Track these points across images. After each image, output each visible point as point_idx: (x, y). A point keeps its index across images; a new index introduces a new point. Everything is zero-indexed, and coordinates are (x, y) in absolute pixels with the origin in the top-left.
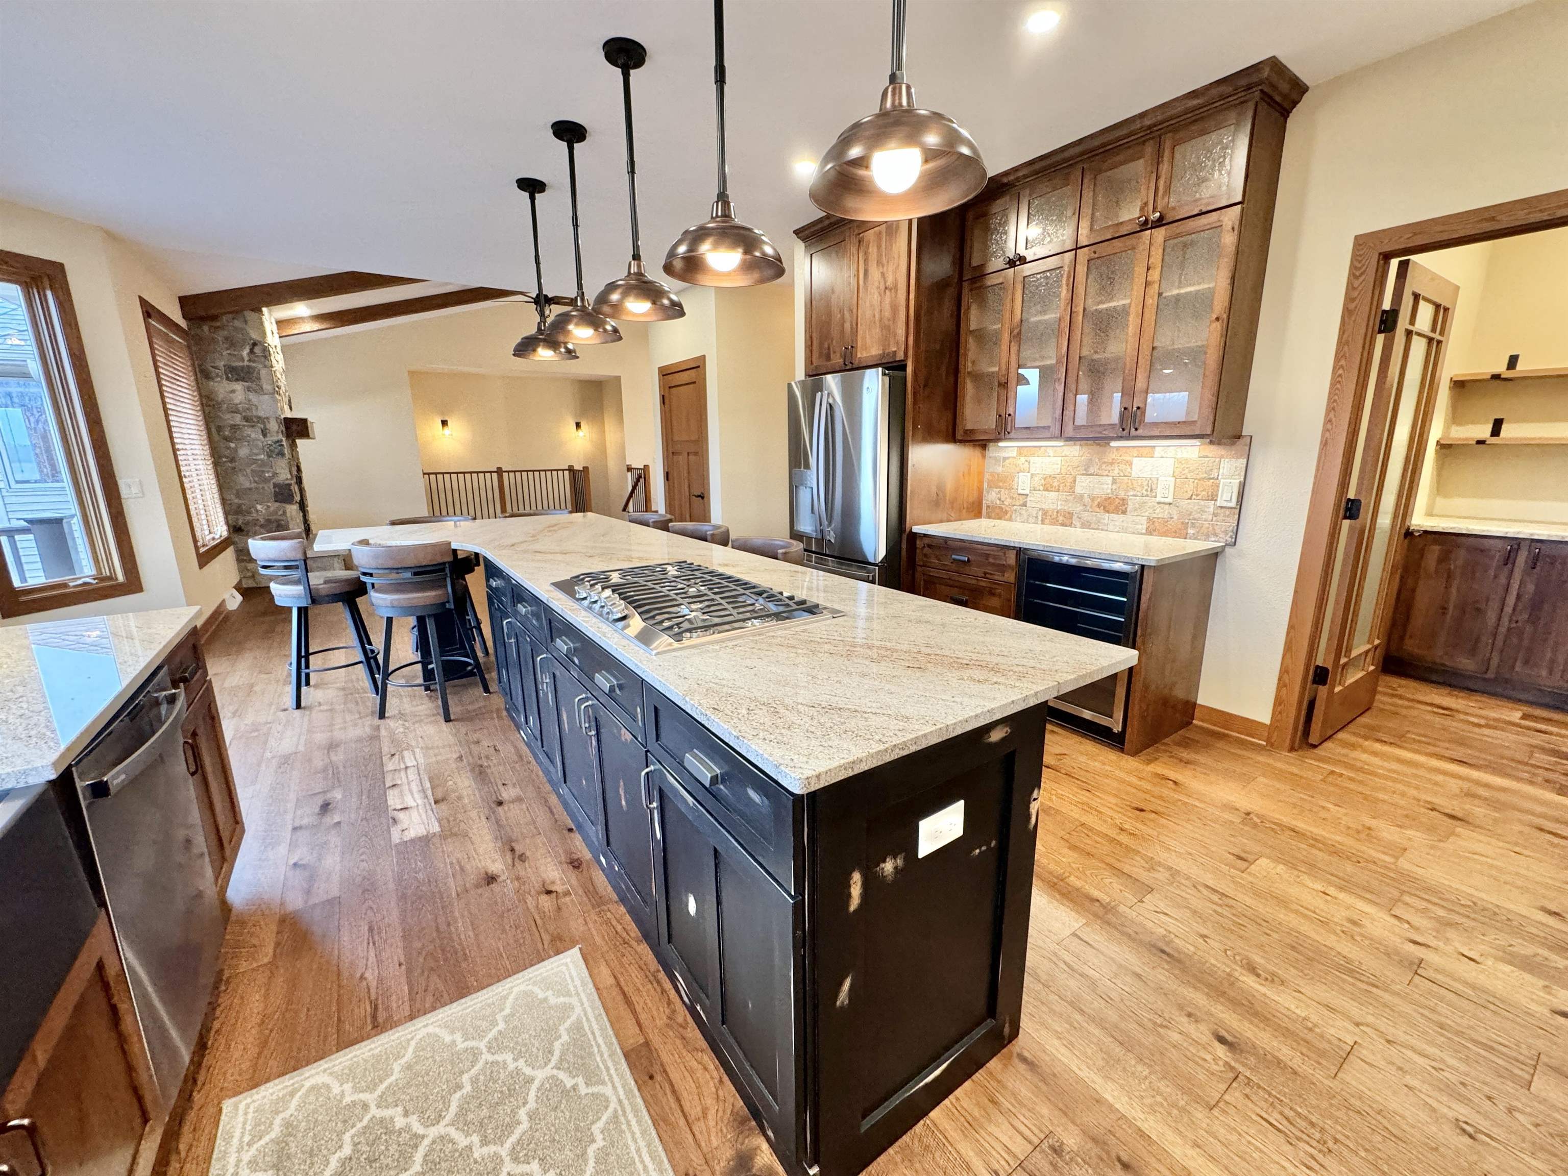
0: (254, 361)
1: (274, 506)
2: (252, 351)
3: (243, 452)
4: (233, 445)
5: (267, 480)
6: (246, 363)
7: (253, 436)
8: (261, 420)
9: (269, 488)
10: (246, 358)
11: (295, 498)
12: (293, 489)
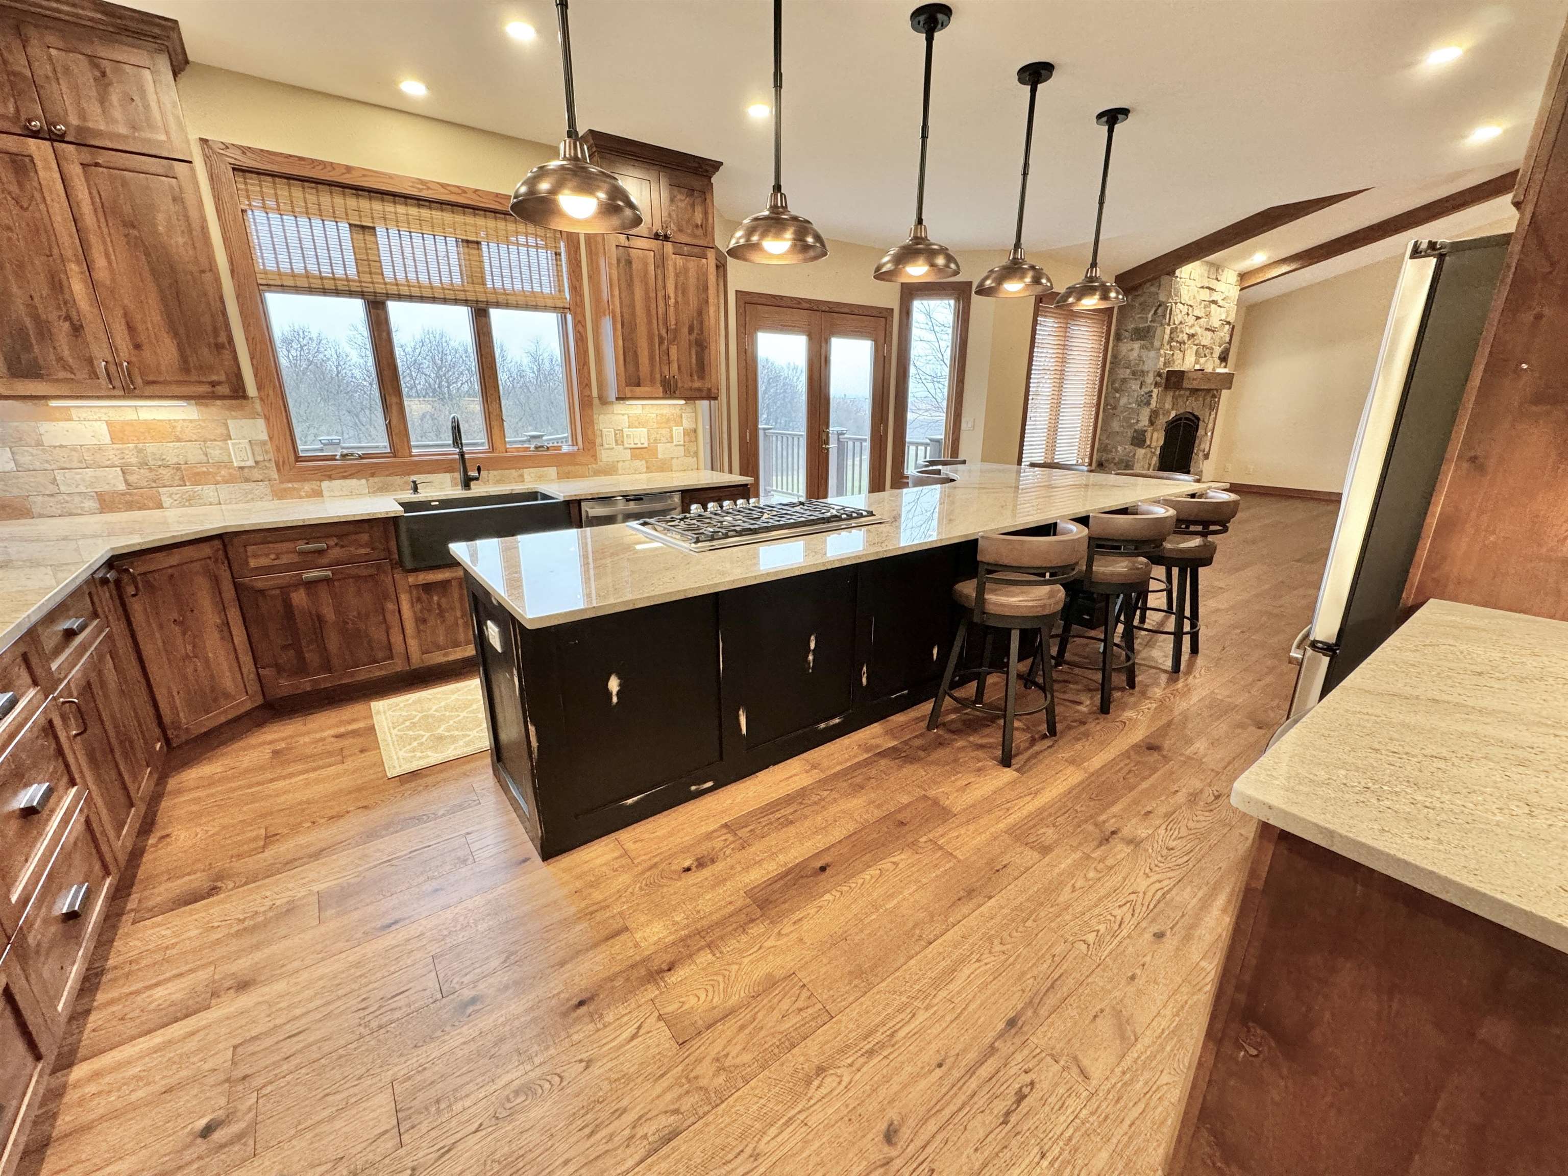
0: (1154, 321)
2: (1156, 311)
3: (1124, 401)
4: (1118, 395)
5: (1131, 426)
6: (1148, 324)
7: (1133, 387)
8: (1143, 373)
9: (1130, 433)
10: (1149, 319)
11: (1148, 443)
12: (1148, 435)
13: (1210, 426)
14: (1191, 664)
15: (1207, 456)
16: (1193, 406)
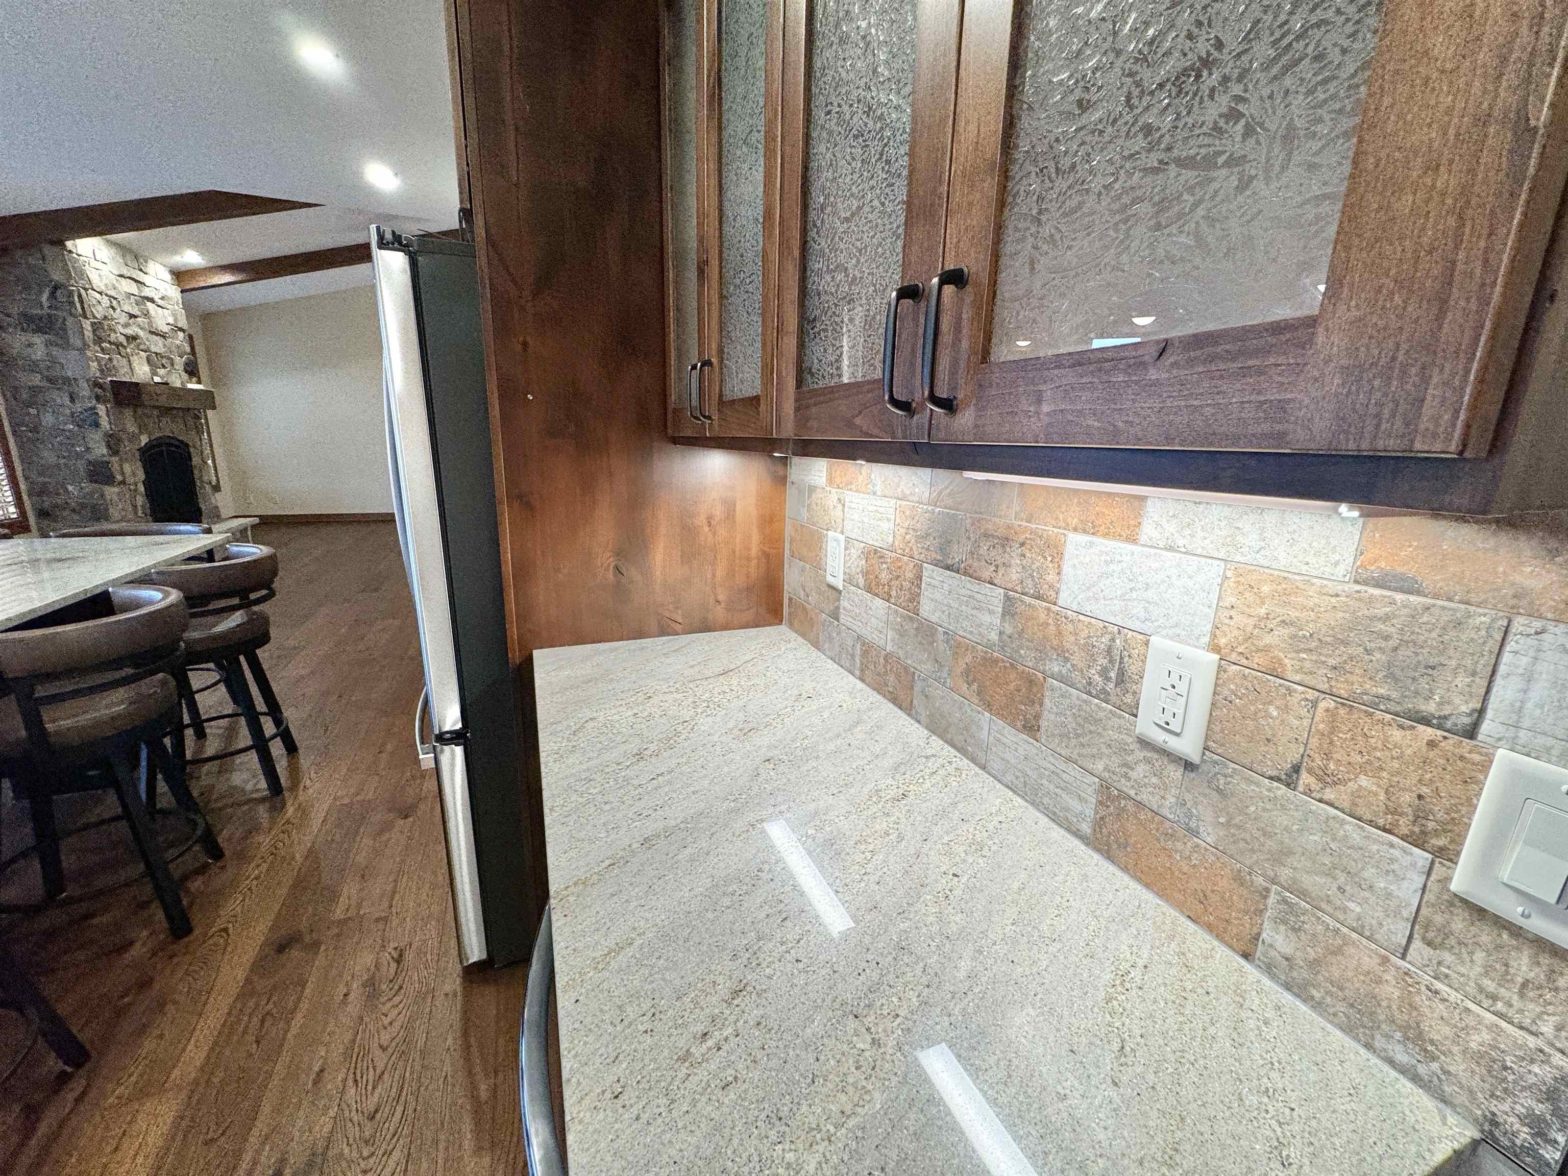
0: (56, 309)
1: (88, 487)
2: (53, 294)
3: (48, 419)
4: (33, 411)
5: (79, 456)
6: (46, 311)
7: (59, 401)
8: (67, 381)
9: (81, 465)
10: (46, 304)
11: (119, 477)
12: (116, 467)
13: (207, 451)
14: (294, 770)
15: (217, 488)
16: (170, 428)
